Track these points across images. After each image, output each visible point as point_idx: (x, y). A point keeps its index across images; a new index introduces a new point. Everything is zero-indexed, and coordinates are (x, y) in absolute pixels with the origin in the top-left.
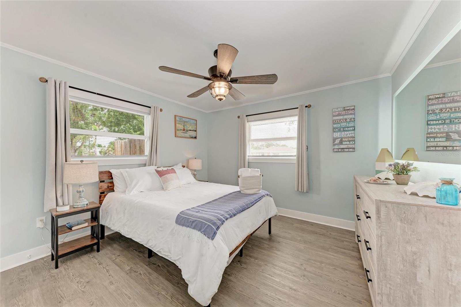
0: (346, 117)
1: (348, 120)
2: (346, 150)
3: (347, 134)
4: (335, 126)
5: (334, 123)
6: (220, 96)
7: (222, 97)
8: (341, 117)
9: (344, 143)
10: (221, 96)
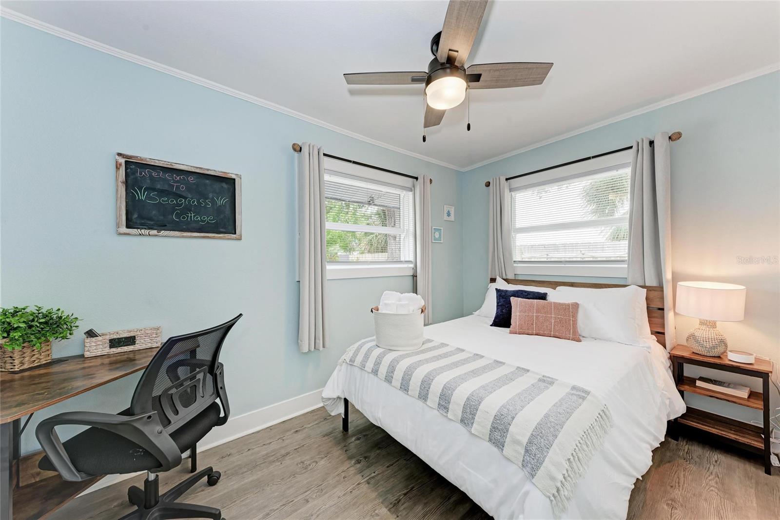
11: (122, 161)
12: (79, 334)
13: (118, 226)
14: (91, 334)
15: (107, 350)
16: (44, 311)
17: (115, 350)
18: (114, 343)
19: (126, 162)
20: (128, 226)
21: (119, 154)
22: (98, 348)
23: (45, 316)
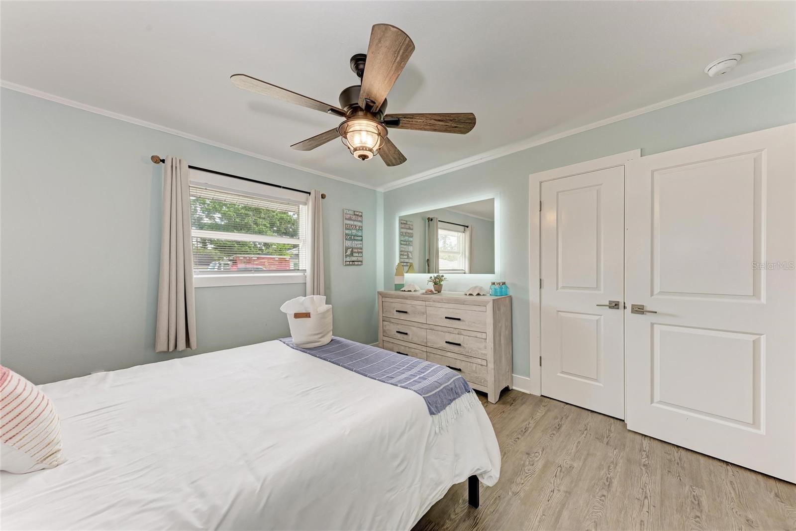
0: (356, 223)
1: (357, 228)
2: (356, 263)
3: (357, 244)
4: (347, 232)
5: (347, 229)
6: (363, 150)
7: (367, 153)
8: (352, 223)
9: (354, 254)
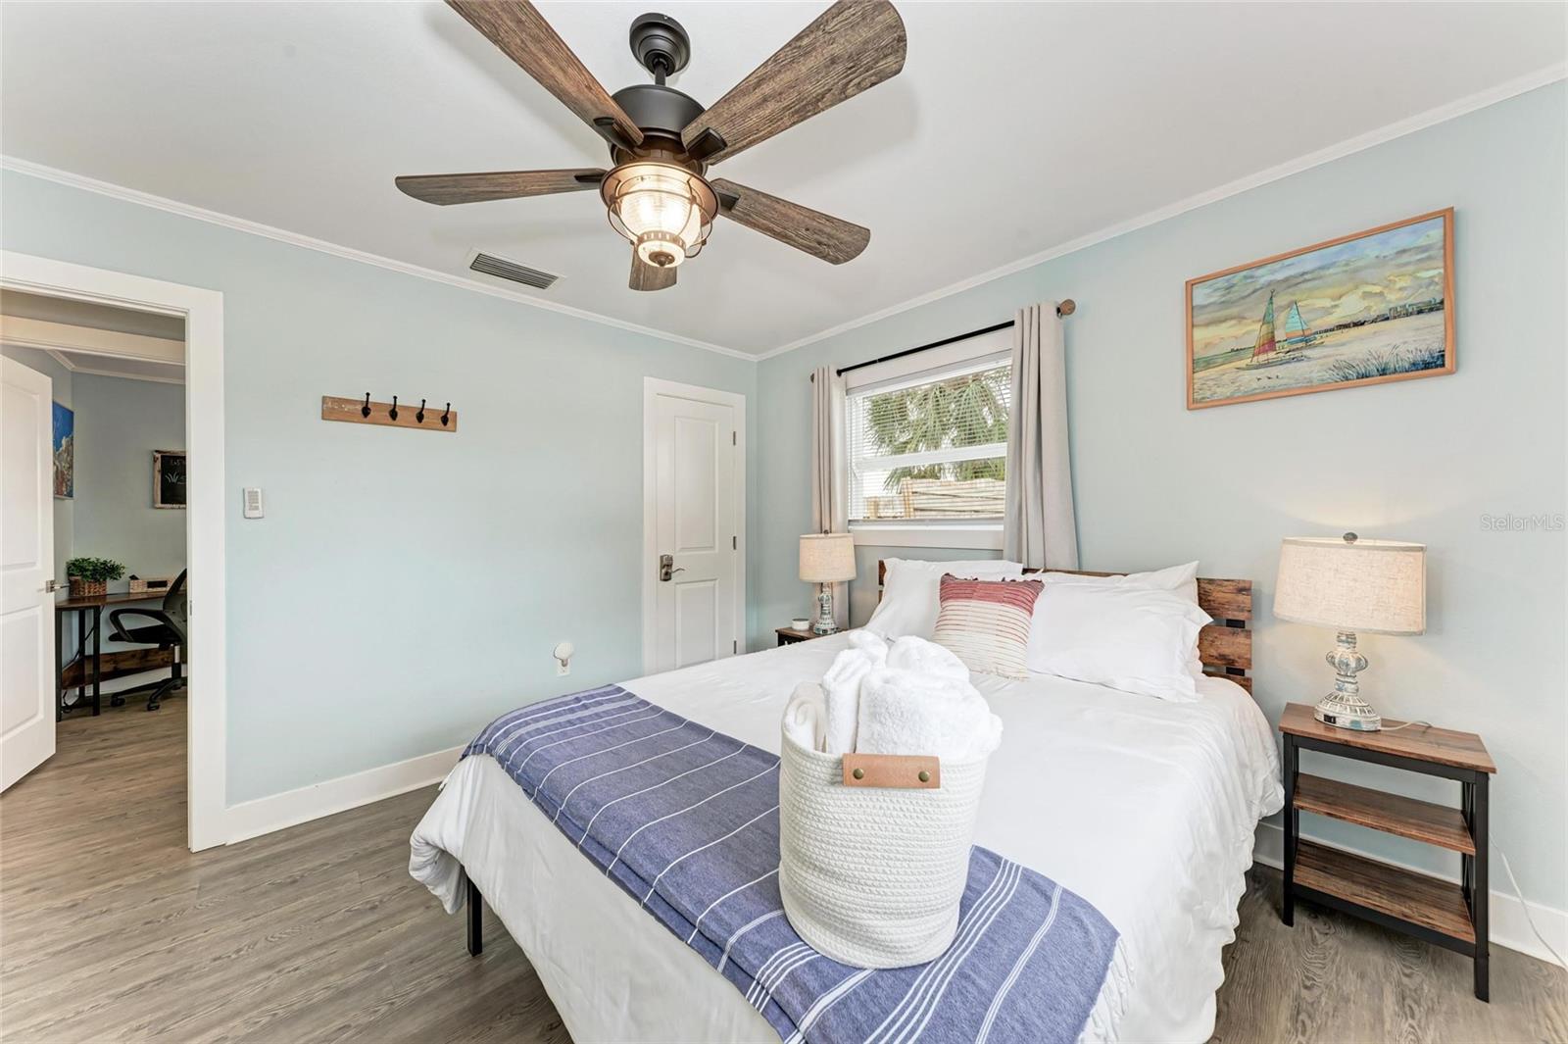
6: (656, 238)
7: (669, 248)
10: (664, 238)
11: (159, 456)
12: (125, 578)
13: (154, 502)
14: (133, 578)
15: (145, 589)
16: (102, 561)
17: (151, 590)
18: (151, 585)
19: (162, 457)
20: (162, 502)
21: (157, 451)
22: (139, 589)
23: (102, 564)
